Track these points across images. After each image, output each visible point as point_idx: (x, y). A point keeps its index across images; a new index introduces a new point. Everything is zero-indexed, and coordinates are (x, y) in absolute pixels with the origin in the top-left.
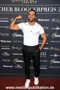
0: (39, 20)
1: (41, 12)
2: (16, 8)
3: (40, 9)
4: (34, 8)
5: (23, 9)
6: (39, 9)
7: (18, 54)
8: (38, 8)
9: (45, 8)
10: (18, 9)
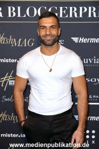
0: (75, 39)
1: (79, 19)
2: (12, 9)
3: (78, 12)
4: (61, 8)
5: (32, 12)
6: (73, 10)
7: (15, 136)
8: (71, 8)
9: (90, 8)
10: (16, 11)
